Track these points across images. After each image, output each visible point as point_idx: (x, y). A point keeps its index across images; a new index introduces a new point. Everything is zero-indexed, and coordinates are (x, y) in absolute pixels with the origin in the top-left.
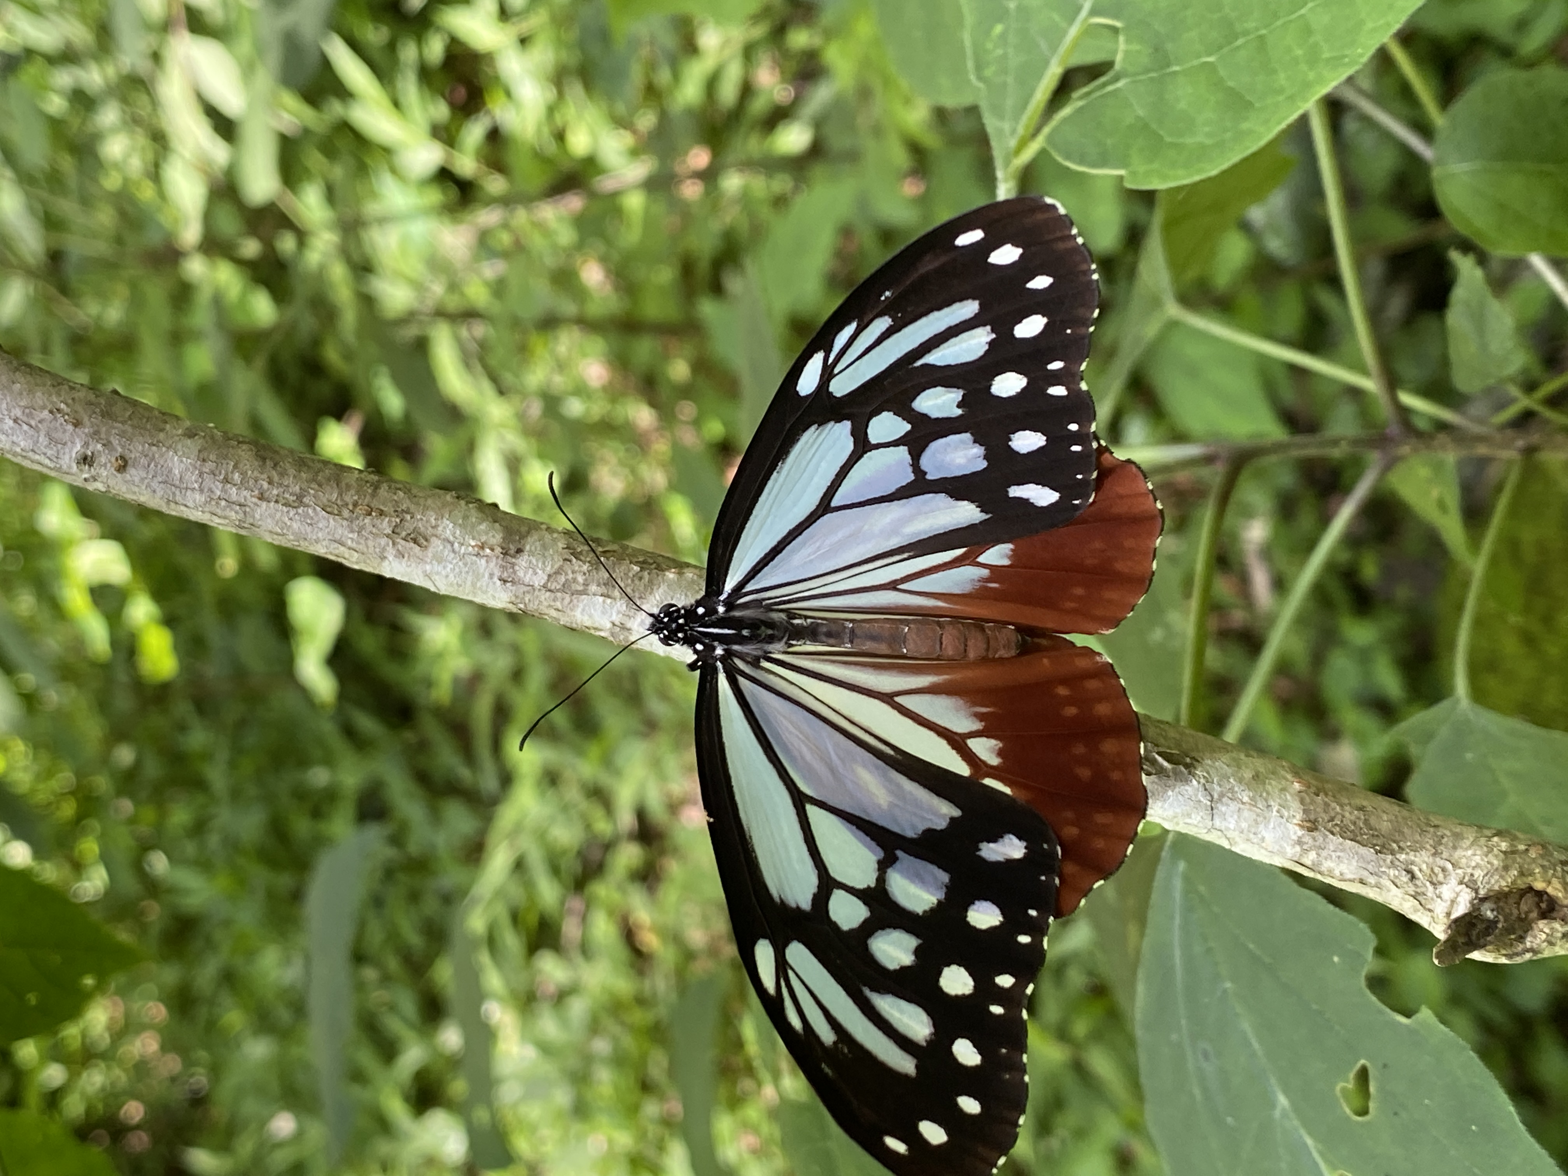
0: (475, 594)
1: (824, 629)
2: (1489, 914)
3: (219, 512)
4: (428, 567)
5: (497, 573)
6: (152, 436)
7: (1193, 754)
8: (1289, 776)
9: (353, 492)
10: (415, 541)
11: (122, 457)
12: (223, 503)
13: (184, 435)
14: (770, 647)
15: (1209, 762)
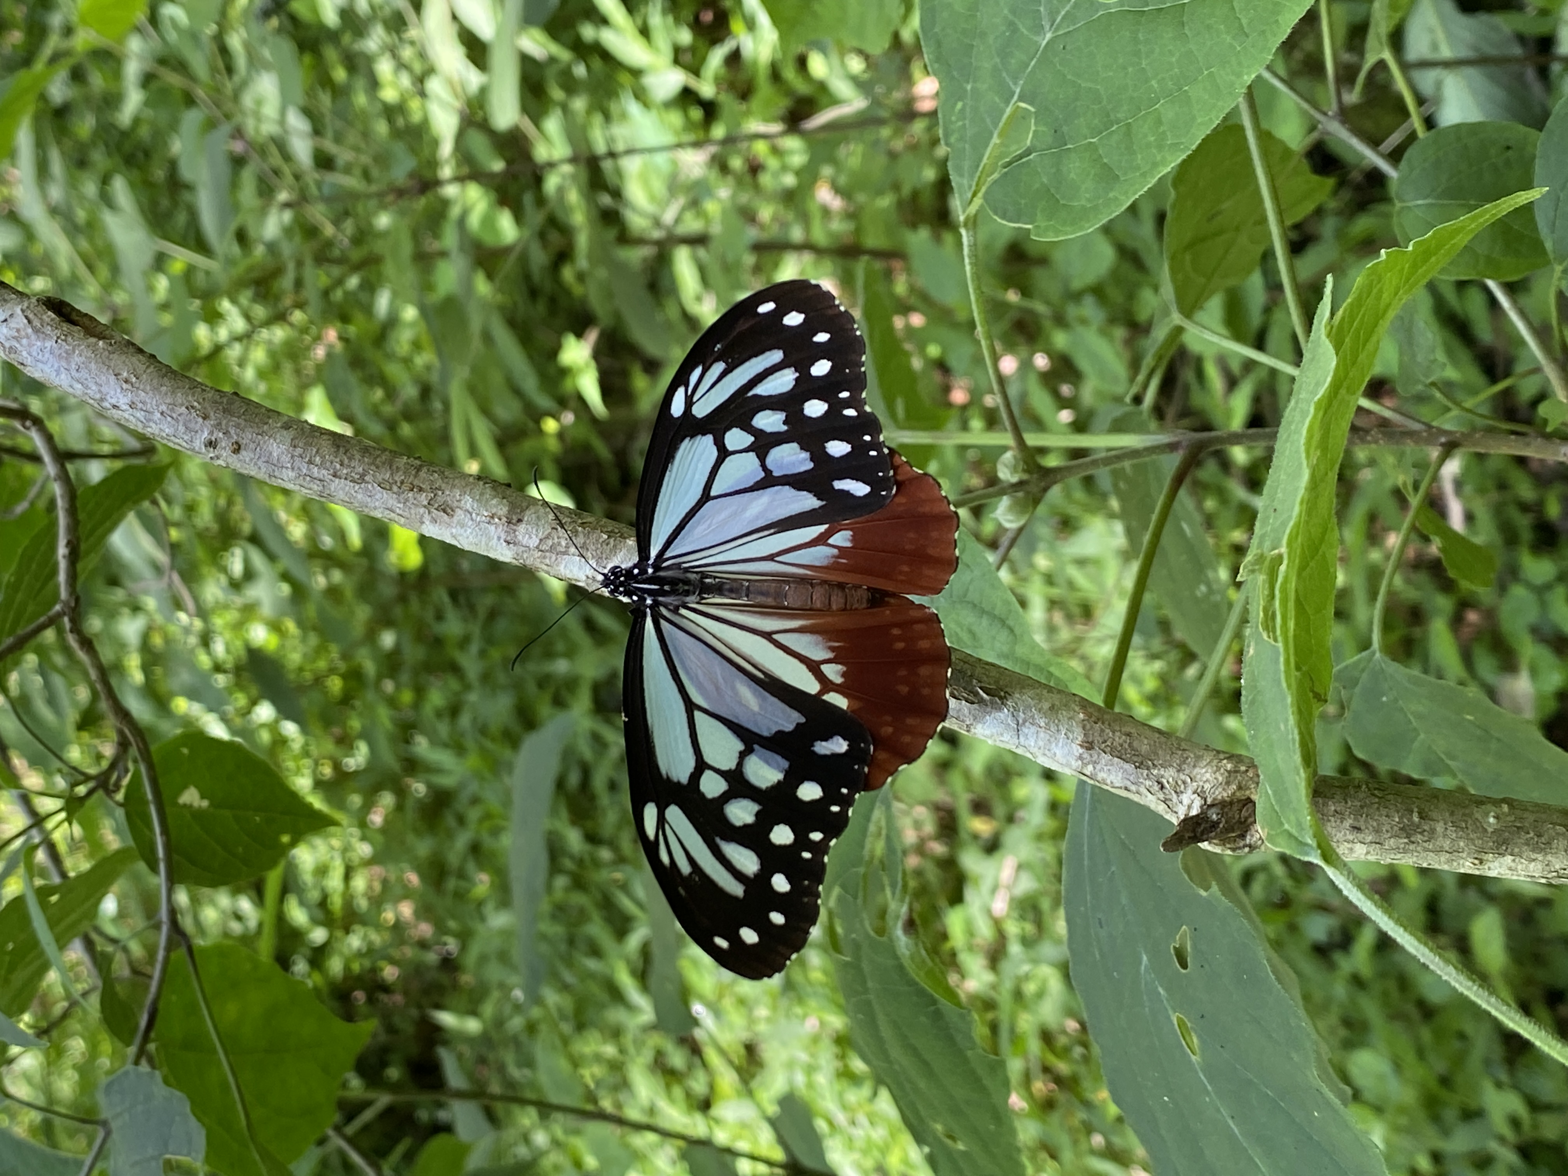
0: (488, 551)
1: (727, 586)
2: (1214, 817)
3: (305, 484)
4: (454, 531)
5: (503, 536)
6: (258, 427)
7: (1007, 689)
8: (1077, 709)
9: (401, 473)
10: (444, 511)
11: (237, 443)
12: (308, 478)
13: (282, 427)
14: (688, 599)
15: (1018, 696)
